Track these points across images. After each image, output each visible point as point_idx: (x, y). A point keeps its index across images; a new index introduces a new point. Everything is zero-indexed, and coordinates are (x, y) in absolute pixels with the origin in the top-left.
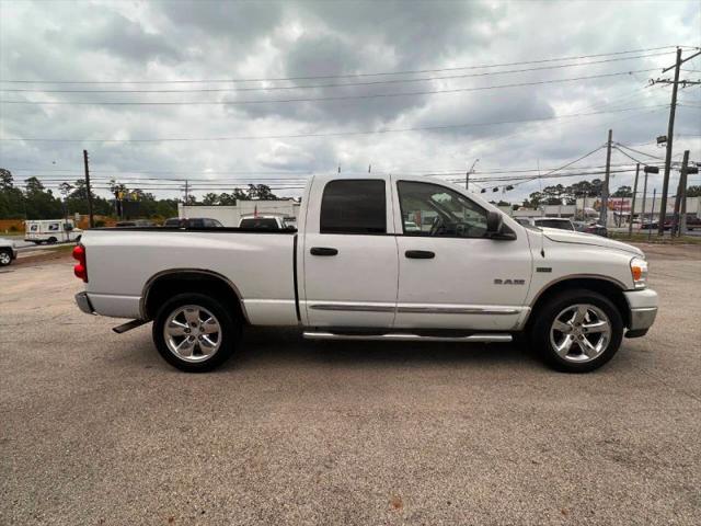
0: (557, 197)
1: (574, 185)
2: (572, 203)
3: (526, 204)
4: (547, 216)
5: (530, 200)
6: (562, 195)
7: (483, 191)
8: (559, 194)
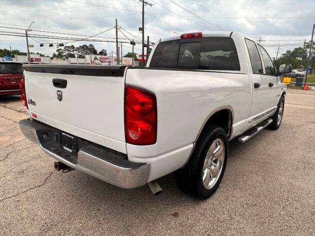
0: (72, 53)
1: (80, 46)
2: (80, 57)
3: (55, 56)
4: (71, 63)
5: (57, 53)
6: (75, 52)
7: (42, 45)
8: (73, 51)
